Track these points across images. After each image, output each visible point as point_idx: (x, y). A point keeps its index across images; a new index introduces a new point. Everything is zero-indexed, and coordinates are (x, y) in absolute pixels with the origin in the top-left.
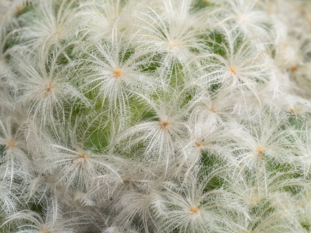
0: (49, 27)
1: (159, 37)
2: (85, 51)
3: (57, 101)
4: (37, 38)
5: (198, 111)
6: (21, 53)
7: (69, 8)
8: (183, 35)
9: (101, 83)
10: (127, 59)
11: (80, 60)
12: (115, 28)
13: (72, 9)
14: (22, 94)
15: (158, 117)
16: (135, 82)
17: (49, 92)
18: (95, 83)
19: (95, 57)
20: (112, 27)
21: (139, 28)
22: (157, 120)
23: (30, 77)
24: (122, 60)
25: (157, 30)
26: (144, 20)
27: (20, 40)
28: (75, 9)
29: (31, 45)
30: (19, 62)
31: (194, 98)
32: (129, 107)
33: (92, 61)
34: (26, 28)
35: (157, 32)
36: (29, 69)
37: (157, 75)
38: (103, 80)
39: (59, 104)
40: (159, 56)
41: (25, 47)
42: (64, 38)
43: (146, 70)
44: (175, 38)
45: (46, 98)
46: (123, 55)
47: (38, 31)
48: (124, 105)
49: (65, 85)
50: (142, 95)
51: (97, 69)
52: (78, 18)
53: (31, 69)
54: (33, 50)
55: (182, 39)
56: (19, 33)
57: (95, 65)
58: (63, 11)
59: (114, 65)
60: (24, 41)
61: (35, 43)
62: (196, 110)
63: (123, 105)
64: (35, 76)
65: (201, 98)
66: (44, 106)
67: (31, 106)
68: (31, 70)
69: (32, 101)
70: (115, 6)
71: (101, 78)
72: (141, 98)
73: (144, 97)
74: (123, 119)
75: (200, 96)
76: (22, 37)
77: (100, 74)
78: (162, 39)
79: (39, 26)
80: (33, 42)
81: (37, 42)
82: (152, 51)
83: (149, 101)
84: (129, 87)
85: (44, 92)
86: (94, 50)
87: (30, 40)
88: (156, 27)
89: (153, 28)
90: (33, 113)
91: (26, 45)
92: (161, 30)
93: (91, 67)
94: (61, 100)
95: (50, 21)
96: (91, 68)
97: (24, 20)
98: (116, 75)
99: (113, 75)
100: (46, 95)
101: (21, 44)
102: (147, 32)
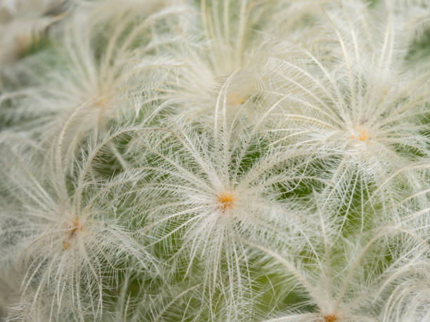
0: (83, 89)
1: (326, 119)
2: (154, 150)
3: (87, 260)
4: (54, 114)
5: (405, 291)
6: (14, 149)
7: (128, 48)
8: (382, 115)
9: (185, 224)
10: (246, 169)
11: (142, 169)
12: (222, 98)
13: (133, 49)
14: (12, 243)
15: (315, 302)
16: (262, 223)
17: (74, 240)
18: (173, 224)
19: (176, 163)
20: (217, 95)
21: (279, 98)
22: (311, 309)
23: (33, 204)
24: (237, 171)
25: (322, 102)
26: (291, 80)
27: (16, 119)
28: (138, 52)
29: (38, 130)
30: (8, 170)
31: (397, 262)
32: (249, 278)
33: (167, 172)
34: (30, 91)
35: (322, 107)
36: (29, 184)
37: (312, 207)
38: (193, 216)
39: (92, 268)
40: (319, 166)
41: (24, 135)
42: (111, 117)
43: (288, 195)
44: (363, 122)
45: (66, 253)
46: (239, 160)
47: (56, 98)
48: (239, 275)
49: (106, 225)
50: (275, 254)
51: (179, 191)
52: (141, 73)
53: (35, 185)
54: (41, 143)
55: (378, 125)
56: (14, 102)
57: (175, 181)
58: (114, 54)
59: (219, 182)
60: (23, 119)
61: (47, 125)
62: (402, 289)
63: (235, 275)
64: (42, 201)
65: (412, 263)
66: (60, 271)
67: (31, 271)
68: (34, 188)
69: (32, 259)
70: (232, 44)
71: (188, 211)
72: (271, 259)
73: (280, 259)
74: (236, 306)
75: (411, 257)
76: (20, 111)
77: (186, 203)
78: (333, 123)
79: (60, 85)
80: (43, 123)
81: (51, 124)
82: (302, 152)
83: (290, 267)
84: (246, 234)
85: (61, 240)
86: (173, 146)
87: (37, 117)
88: (319, 95)
89: (311, 99)
90: (34, 285)
91: (28, 129)
92: (332, 104)
93: (166, 186)
94: (97, 259)
95: (87, 76)
96: (165, 189)
97: (30, 72)
98: (222, 205)
99: (215, 206)
100: (66, 246)
101: (17, 128)
102: (297, 108)
